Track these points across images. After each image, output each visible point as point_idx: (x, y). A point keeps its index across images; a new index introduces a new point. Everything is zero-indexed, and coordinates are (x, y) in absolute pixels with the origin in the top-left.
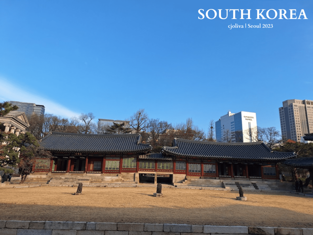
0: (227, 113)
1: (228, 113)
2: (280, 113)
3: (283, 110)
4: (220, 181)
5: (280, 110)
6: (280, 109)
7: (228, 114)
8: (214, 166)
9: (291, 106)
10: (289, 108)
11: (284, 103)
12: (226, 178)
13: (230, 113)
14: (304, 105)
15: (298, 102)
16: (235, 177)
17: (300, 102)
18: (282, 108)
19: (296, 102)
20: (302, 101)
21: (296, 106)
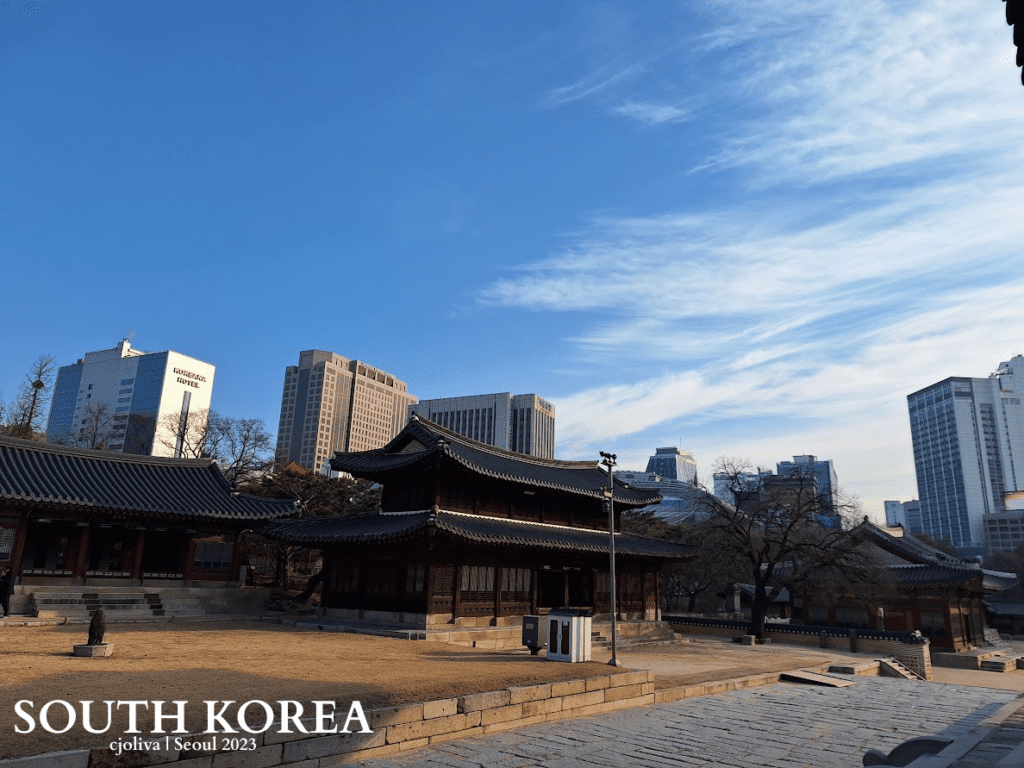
0: (116, 346)
1: (121, 344)
2: (288, 381)
3: (297, 375)
5: (288, 374)
6: (291, 372)
7: (119, 349)
8: (10, 533)
9: (321, 368)
10: (312, 373)
11: (303, 355)
13: (127, 346)
14: (350, 374)
15: (339, 363)
16: (88, 573)
17: (344, 364)
18: (296, 367)
19: (334, 360)
20: (349, 361)
21: (333, 372)
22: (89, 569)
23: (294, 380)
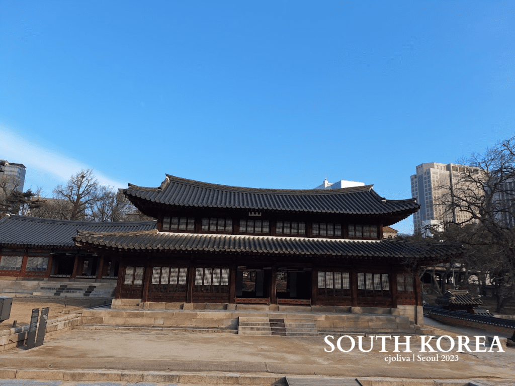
0: (322, 183)
1: (324, 182)
2: (412, 183)
3: (417, 179)
4: (39, 284)
5: (412, 180)
6: (413, 178)
7: (324, 184)
8: (46, 260)
9: (429, 173)
10: (424, 177)
11: (418, 168)
12: (57, 279)
13: (326, 182)
14: (448, 172)
15: (440, 167)
16: (77, 276)
17: (443, 167)
18: (415, 175)
19: (436, 167)
20: (445, 165)
21: (436, 173)
22: (78, 275)
23: (416, 182)
